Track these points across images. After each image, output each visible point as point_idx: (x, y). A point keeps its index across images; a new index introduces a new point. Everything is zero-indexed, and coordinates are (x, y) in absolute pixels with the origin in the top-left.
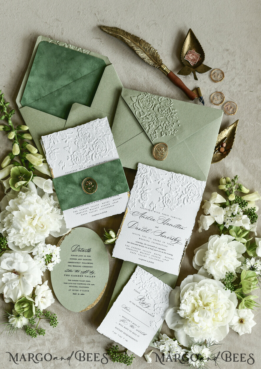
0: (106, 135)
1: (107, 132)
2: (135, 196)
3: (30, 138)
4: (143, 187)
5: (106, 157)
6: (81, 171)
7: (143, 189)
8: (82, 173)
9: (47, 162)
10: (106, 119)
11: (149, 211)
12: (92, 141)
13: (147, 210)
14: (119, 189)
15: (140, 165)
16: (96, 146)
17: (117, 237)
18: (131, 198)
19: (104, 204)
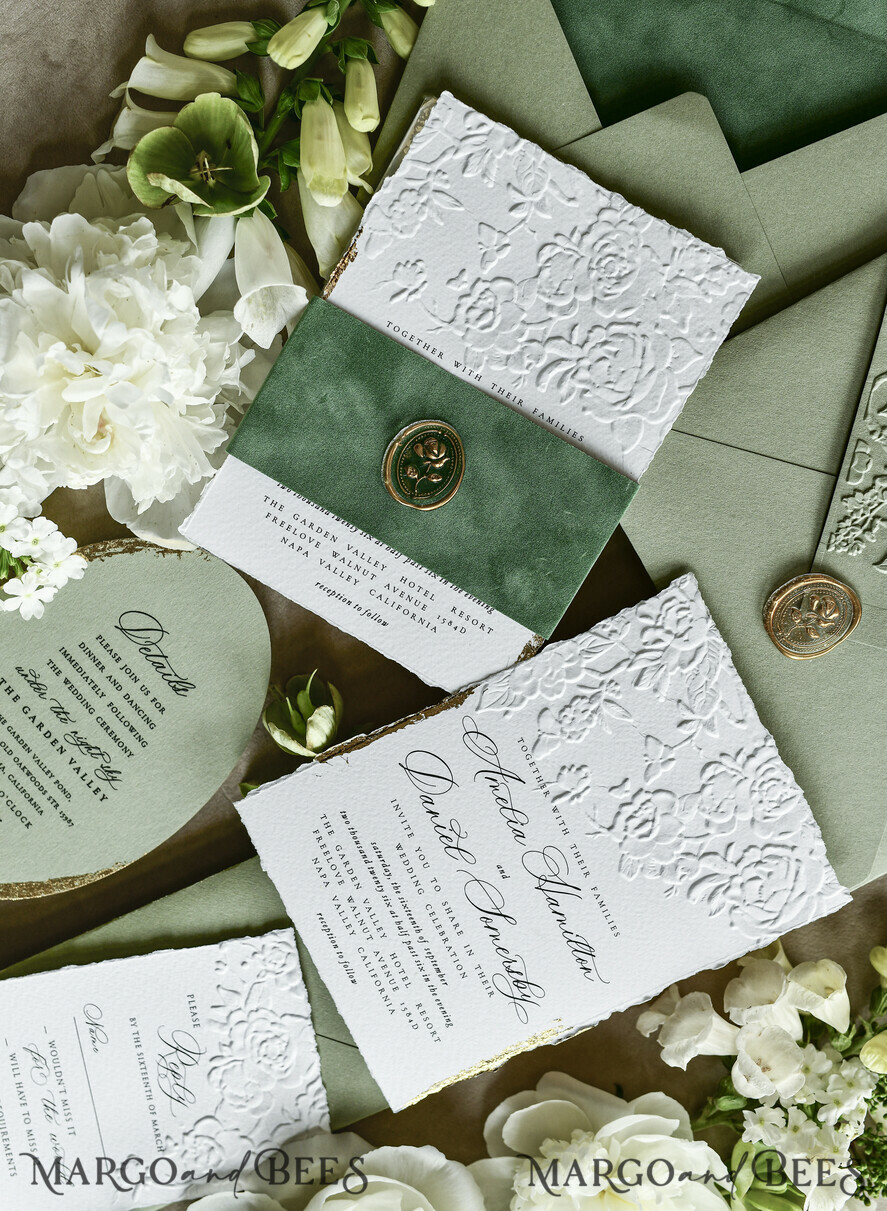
0: (682, 343)
1: (699, 335)
2: (546, 681)
3: (403, 48)
4: (608, 677)
5: (599, 426)
6: (453, 377)
7: (602, 684)
8: (448, 390)
9: (364, 208)
10: (750, 283)
11: (536, 784)
12: (609, 307)
13: (537, 775)
14: (517, 591)
15: (687, 584)
16: (605, 343)
17: (324, 753)
18: (524, 668)
19: (404, 587)
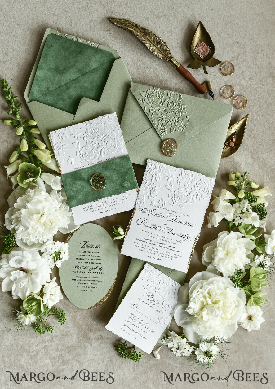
0: (115, 131)
1: (116, 128)
2: (144, 193)
3: (39, 133)
4: (152, 184)
5: (115, 153)
6: (90, 167)
7: (152, 186)
8: (91, 169)
9: (55, 158)
10: (115, 114)
11: (158, 208)
12: (100, 137)
13: (156, 207)
14: (128, 185)
15: (149, 160)
16: (105, 142)
17: (125, 234)
18: (139, 194)
19: (113, 201)
